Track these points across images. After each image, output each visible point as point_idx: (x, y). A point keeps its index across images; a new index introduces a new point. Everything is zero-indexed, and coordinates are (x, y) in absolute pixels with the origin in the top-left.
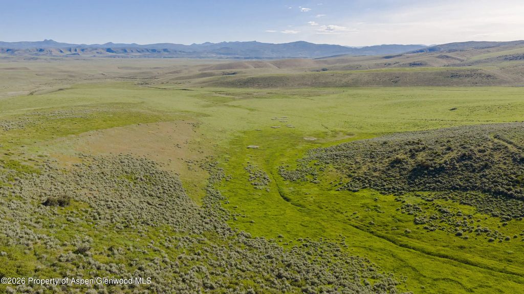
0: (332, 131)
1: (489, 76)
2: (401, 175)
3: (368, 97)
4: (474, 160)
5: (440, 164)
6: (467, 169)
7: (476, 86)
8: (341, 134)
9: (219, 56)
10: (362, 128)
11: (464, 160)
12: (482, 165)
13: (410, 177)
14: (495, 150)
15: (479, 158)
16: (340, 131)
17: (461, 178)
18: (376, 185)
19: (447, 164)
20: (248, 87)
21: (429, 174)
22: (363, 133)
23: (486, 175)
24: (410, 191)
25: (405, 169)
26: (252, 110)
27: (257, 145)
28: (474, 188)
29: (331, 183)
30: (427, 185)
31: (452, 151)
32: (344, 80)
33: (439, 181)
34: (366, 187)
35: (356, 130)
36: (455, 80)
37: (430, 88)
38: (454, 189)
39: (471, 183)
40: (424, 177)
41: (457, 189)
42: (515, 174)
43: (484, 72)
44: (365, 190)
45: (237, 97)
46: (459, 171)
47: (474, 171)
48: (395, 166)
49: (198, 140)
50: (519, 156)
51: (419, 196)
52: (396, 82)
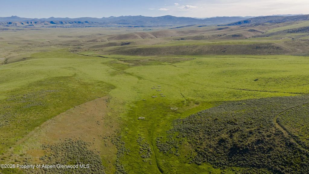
0: (187, 100)
1: (278, 48)
2: (225, 152)
3: (208, 64)
4: (265, 144)
5: (246, 146)
6: (260, 150)
7: (270, 54)
8: (192, 102)
9: (119, 25)
10: (204, 97)
11: (259, 144)
12: (268, 147)
13: (229, 154)
14: (276, 135)
15: (267, 142)
16: (192, 100)
17: (257, 158)
18: (210, 160)
19: (249, 147)
20: (137, 55)
21: (240, 153)
22: (204, 102)
23: (271, 156)
24: (229, 166)
25: (227, 148)
26: (140, 78)
27: (143, 116)
28: (264, 166)
29: (186, 156)
30: (239, 162)
31: (253, 135)
32: (194, 50)
33: (245, 160)
34: (205, 161)
35: (200, 99)
36: (258, 50)
37: (244, 56)
38: (253, 166)
39: (262, 162)
40: (237, 156)
41: (255, 166)
42: (286, 156)
43: (275, 45)
44: (205, 164)
45: (131, 64)
46: (256, 152)
47: (264, 153)
48: (221, 144)
49: (109, 114)
50: (289, 141)
51: (234, 171)
52: (224, 52)
